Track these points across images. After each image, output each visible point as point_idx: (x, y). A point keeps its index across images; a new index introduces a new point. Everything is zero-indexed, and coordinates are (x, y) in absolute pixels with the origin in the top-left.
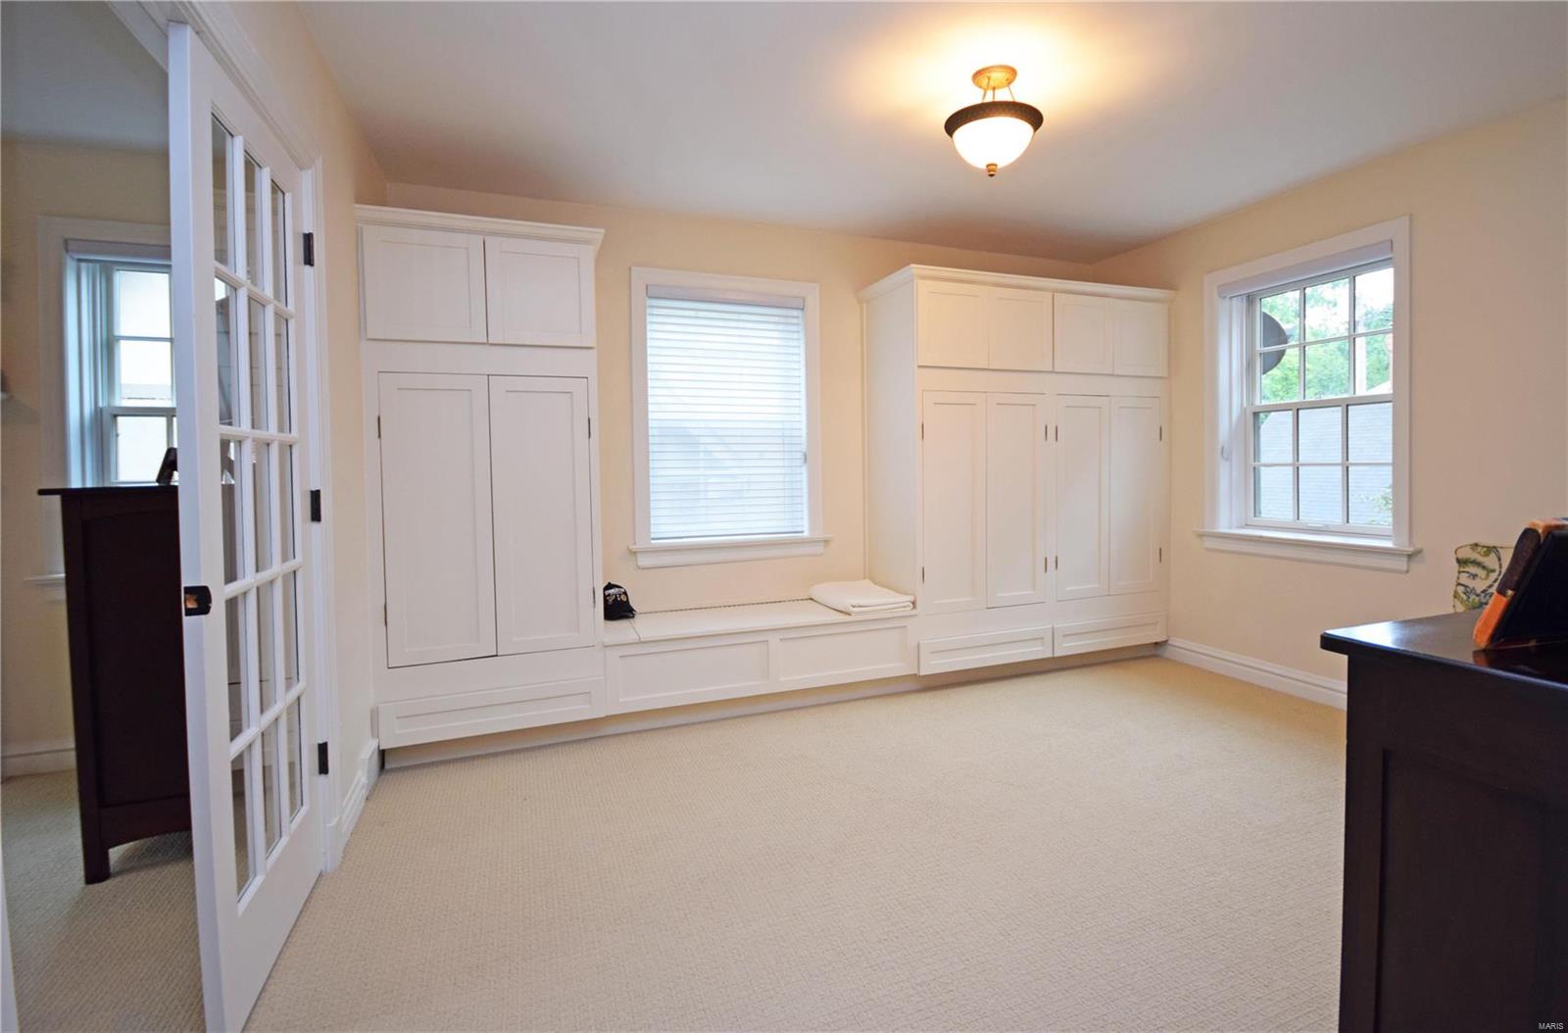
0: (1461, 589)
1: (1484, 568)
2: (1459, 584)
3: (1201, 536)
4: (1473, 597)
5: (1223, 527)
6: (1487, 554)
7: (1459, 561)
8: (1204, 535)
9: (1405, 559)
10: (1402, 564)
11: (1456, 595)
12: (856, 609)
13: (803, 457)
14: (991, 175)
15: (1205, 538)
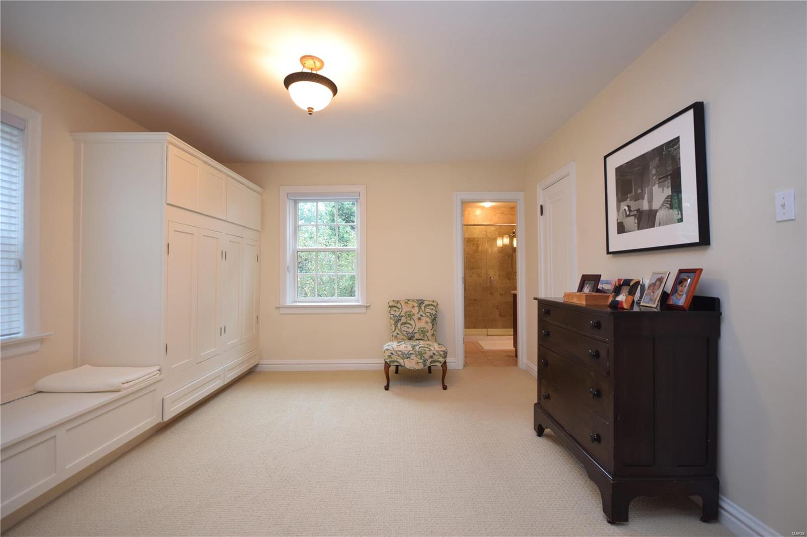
0: (392, 316)
1: (398, 308)
2: (391, 314)
3: (278, 308)
4: (396, 318)
5: (288, 304)
6: (397, 303)
7: (390, 307)
8: (279, 308)
9: (365, 308)
10: (364, 310)
11: (391, 318)
12: (126, 385)
13: (18, 264)
14: (310, 114)
15: (280, 309)
